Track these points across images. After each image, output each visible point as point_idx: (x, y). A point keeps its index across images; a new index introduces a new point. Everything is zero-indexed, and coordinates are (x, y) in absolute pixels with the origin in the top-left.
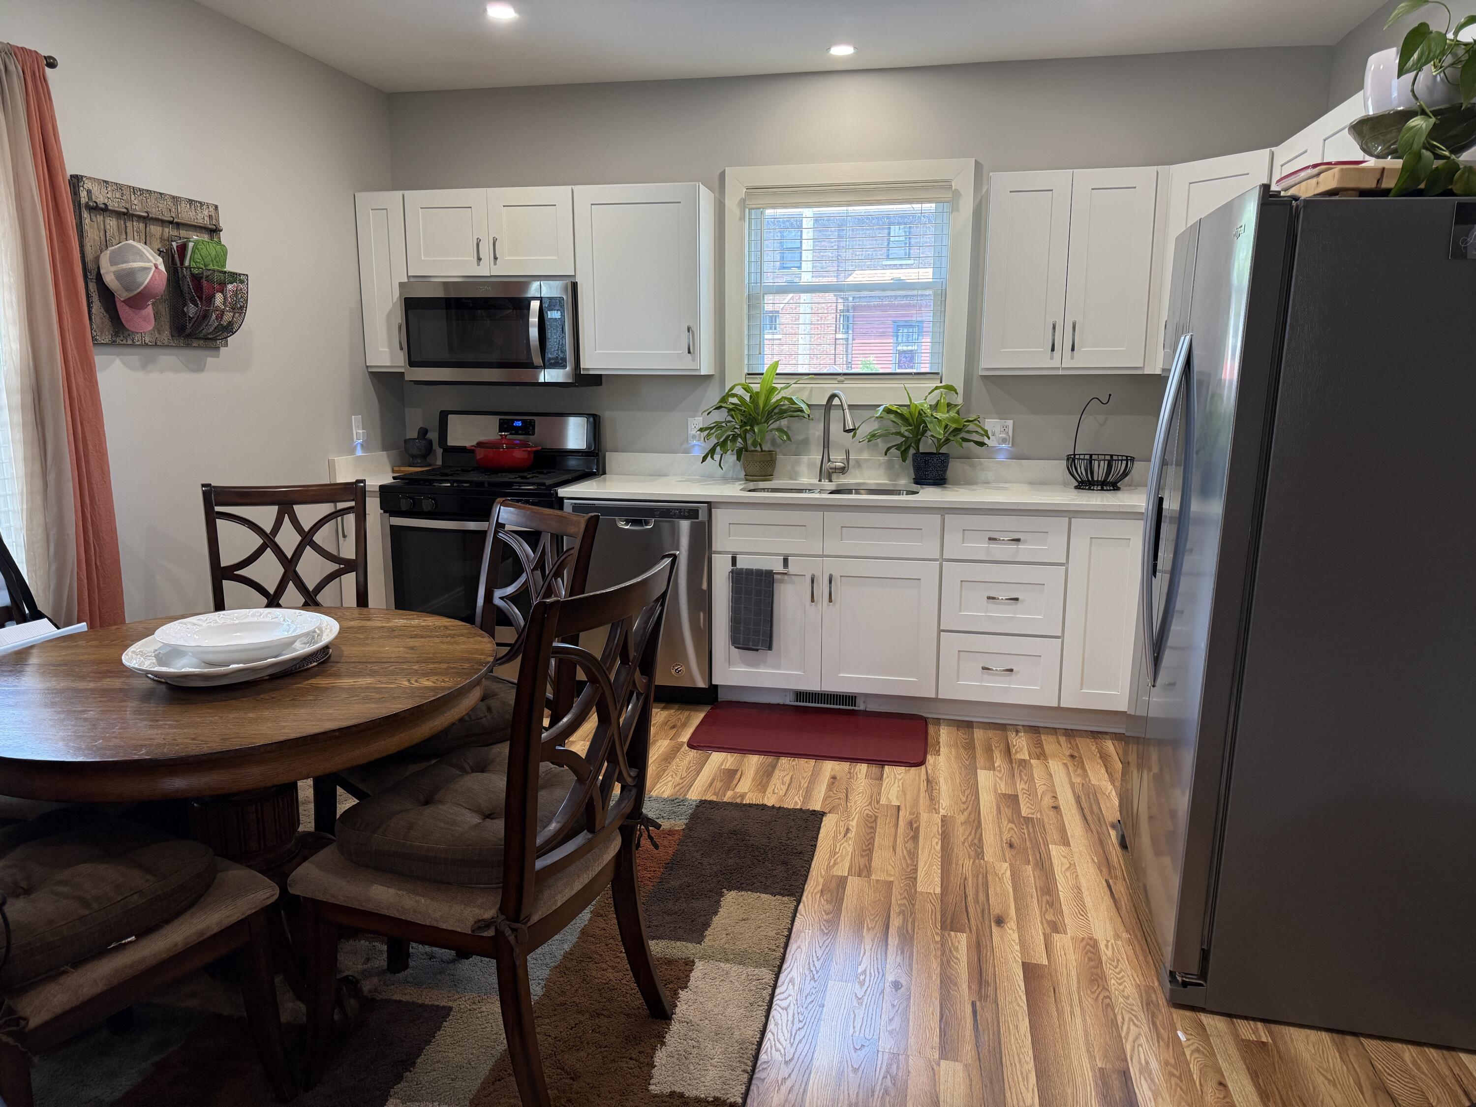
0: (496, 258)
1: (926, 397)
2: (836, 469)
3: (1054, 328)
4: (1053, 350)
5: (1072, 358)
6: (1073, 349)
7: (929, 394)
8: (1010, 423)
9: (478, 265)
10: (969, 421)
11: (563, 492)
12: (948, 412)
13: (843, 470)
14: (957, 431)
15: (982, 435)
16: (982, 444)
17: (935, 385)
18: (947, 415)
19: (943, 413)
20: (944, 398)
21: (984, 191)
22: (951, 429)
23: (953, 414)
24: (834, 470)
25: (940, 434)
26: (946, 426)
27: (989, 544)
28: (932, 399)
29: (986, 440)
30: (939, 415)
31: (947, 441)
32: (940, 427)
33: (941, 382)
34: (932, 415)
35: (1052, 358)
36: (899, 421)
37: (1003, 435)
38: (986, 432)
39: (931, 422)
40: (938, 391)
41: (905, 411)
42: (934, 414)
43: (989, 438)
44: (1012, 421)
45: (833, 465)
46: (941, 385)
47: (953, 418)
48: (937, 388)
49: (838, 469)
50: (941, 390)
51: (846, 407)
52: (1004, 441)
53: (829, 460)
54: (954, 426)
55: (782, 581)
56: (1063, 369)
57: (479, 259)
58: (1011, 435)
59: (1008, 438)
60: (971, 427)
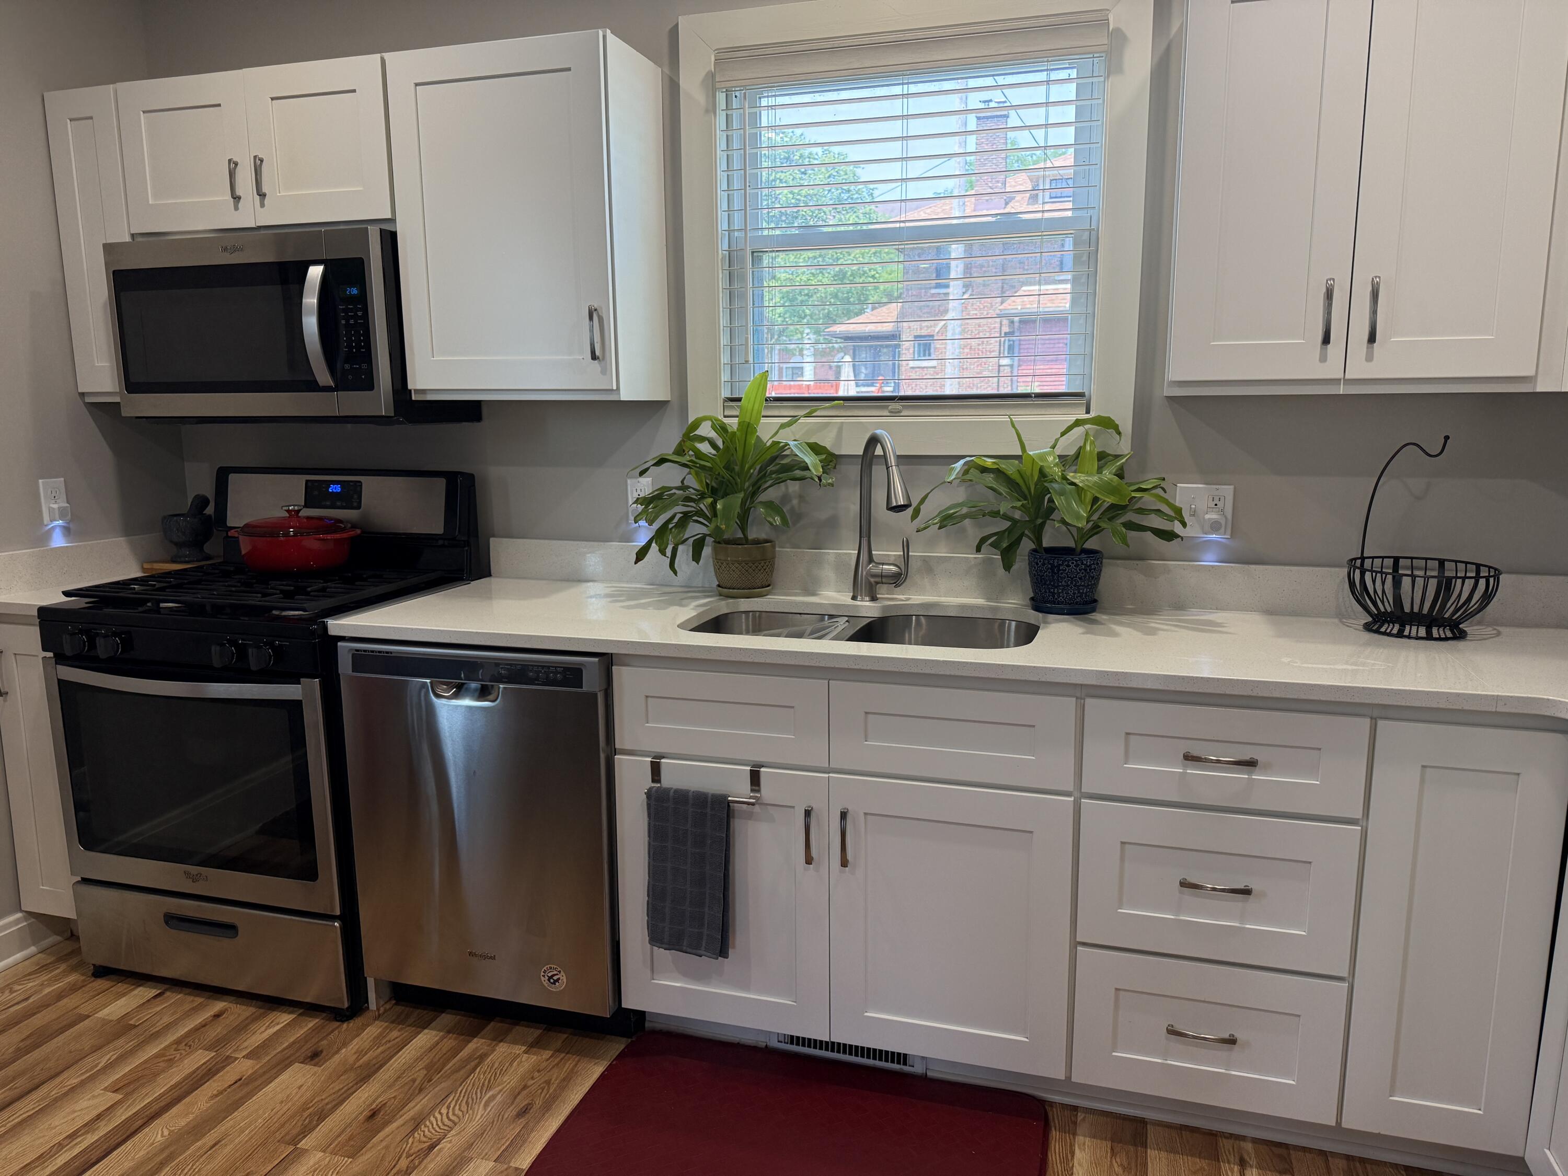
0: (262, 196)
1: (1057, 441)
2: (882, 576)
3: (1329, 295)
4: (1326, 340)
5: (1369, 358)
6: (1372, 339)
7: (1063, 434)
8: (1227, 491)
9: (236, 208)
10: (1140, 490)
11: (339, 625)
12: (1100, 470)
13: (897, 579)
14: (1115, 510)
15: (1170, 519)
16: (1169, 536)
17: (1073, 418)
18: (1095, 478)
19: (1088, 474)
20: (1092, 443)
21: (1174, 29)
22: (1106, 505)
23: (1108, 474)
24: (879, 580)
25: (1078, 517)
26: (1095, 500)
27: (1185, 767)
28: (1068, 445)
29: (1177, 528)
30: (1079, 479)
31: (1096, 529)
32: (1081, 501)
33: (1088, 412)
34: (1064, 478)
35: (1323, 358)
36: (1003, 489)
37: (1213, 516)
38: (1178, 511)
39: (1062, 493)
40: (1079, 430)
41: (1010, 468)
42: (1070, 476)
43: (1184, 524)
44: (1232, 487)
45: (877, 570)
46: (1087, 416)
47: (1108, 483)
48: (1078, 423)
49: (887, 576)
50: (1087, 426)
51: (892, 460)
52: (1215, 527)
53: (871, 559)
54: (1110, 500)
55: (750, 816)
56: (1348, 382)
57: (236, 198)
58: (1230, 517)
59: (1223, 523)
60: (1148, 500)
